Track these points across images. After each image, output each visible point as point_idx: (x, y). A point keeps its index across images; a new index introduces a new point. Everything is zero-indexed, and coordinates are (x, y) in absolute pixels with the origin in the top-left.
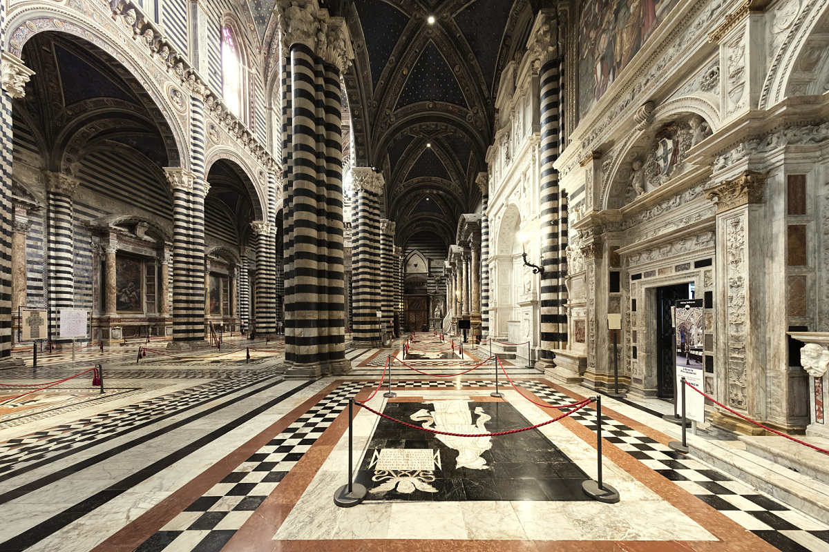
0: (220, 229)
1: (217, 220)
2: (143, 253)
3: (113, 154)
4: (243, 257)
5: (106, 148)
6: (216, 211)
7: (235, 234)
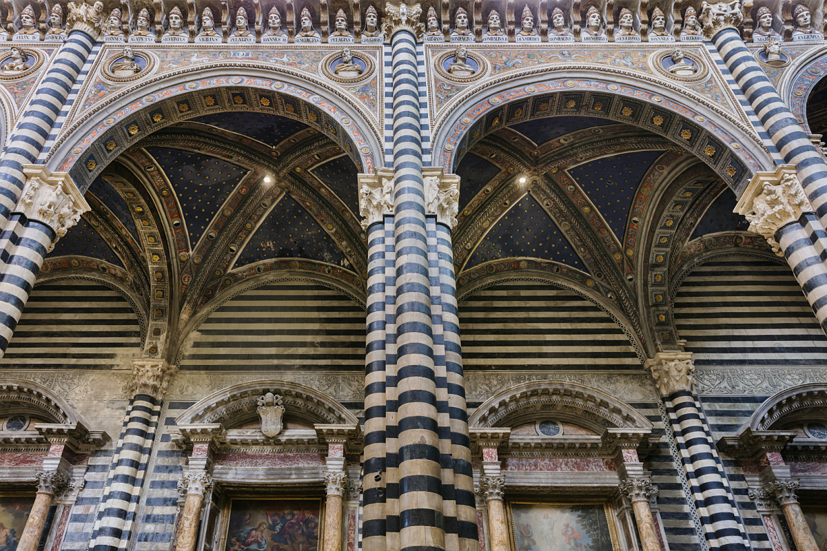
0: (549, 337)
1: (533, 315)
2: (294, 479)
3: (258, 289)
4: (672, 396)
5: (244, 286)
6: (523, 293)
7: (620, 332)
